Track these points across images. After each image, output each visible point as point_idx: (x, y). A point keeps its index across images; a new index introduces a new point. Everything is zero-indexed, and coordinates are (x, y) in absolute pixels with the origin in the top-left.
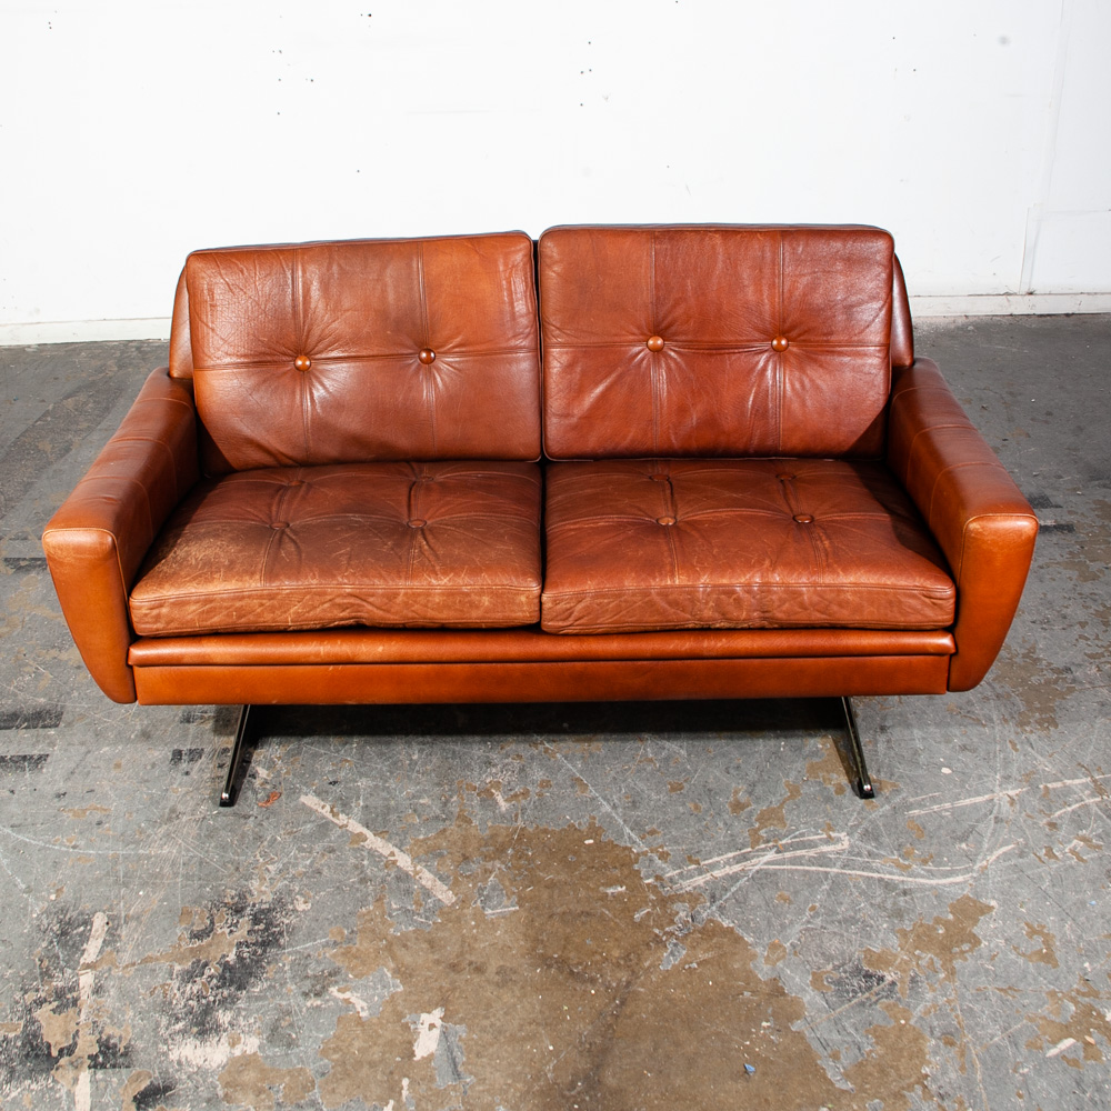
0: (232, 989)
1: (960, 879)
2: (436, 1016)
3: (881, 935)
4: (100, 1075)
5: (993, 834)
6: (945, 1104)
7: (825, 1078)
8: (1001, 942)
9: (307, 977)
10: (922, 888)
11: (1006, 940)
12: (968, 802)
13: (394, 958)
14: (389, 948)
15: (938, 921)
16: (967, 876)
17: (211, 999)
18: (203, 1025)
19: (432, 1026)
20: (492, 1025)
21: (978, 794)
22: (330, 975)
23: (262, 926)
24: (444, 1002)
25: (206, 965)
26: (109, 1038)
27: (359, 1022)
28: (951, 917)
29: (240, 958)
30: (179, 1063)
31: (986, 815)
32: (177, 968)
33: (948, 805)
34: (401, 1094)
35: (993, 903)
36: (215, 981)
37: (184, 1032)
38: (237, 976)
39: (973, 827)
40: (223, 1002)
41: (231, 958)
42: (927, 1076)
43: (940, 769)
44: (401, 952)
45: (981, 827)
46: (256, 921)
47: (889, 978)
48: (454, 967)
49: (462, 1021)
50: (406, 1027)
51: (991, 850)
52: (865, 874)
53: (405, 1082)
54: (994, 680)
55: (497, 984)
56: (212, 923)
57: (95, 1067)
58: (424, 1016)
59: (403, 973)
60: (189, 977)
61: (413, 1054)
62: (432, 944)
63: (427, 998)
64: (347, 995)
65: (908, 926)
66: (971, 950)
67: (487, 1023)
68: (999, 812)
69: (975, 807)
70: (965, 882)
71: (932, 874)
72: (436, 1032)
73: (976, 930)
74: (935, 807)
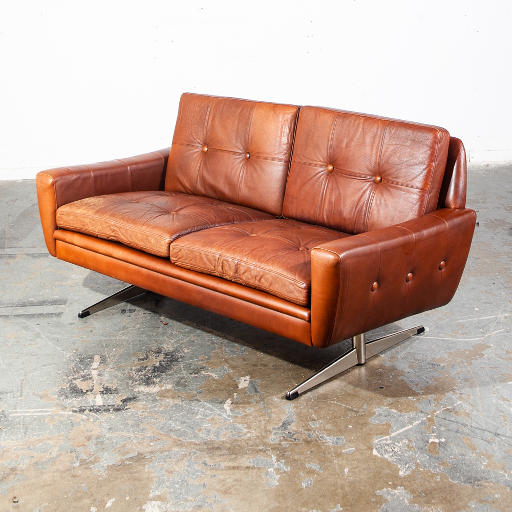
0: (159, 373)
1: (478, 339)
2: (248, 378)
3: (441, 354)
4: (105, 396)
5: (495, 327)
6: (462, 396)
7: (412, 390)
8: (494, 356)
9: (191, 369)
10: (461, 342)
11: (496, 355)
12: (485, 318)
13: (228, 363)
14: (226, 361)
15: (466, 350)
16: (481, 338)
17: (150, 375)
18: (148, 382)
19: (245, 380)
20: (271, 380)
21: (491, 316)
22: (201, 368)
23: (170, 356)
24: (251, 374)
25: (146, 367)
26: (107, 387)
27: (214, 380)
28: (472, 349)
29: (161, 365)
30: (139, 392)
31: (493, 322)
32: (134, 368)
33: (475, 319)
34: (233, 397)
35: (491, 345)
36: (151, 371)
37: (139, 384)
38: (160, 370)
39: (487, 325)
40: (155, 376)
41: (157, 365)
42: (455, 389)
43: (474, 308)
44: (231, 362)
45: (490, 325)
46: (166, 355)
47: (442, 365)
48: (254, 365)
49: (258, 379)
50: (235, 381)
51: (493, 331)
52: (435, 338)
53: (235, 394)
54: (504, 283)
55: (273, 369)
56: (147, 356)
57: (103, 394)
58: (242, 378)
59: (233, 367)
60: (140, 370)
61: (238, 387)
62: (244, 360)
63: (243, 373)
64: (209, 373)
65: (453, 351)
66: (480, 358)
67: (269, 379)
68: (499, 320)
69: (489, 319)
70: (480, 340)
71: (466, 338)
72: (248, 382)
73: (483, 352)
74: (470, 320)
